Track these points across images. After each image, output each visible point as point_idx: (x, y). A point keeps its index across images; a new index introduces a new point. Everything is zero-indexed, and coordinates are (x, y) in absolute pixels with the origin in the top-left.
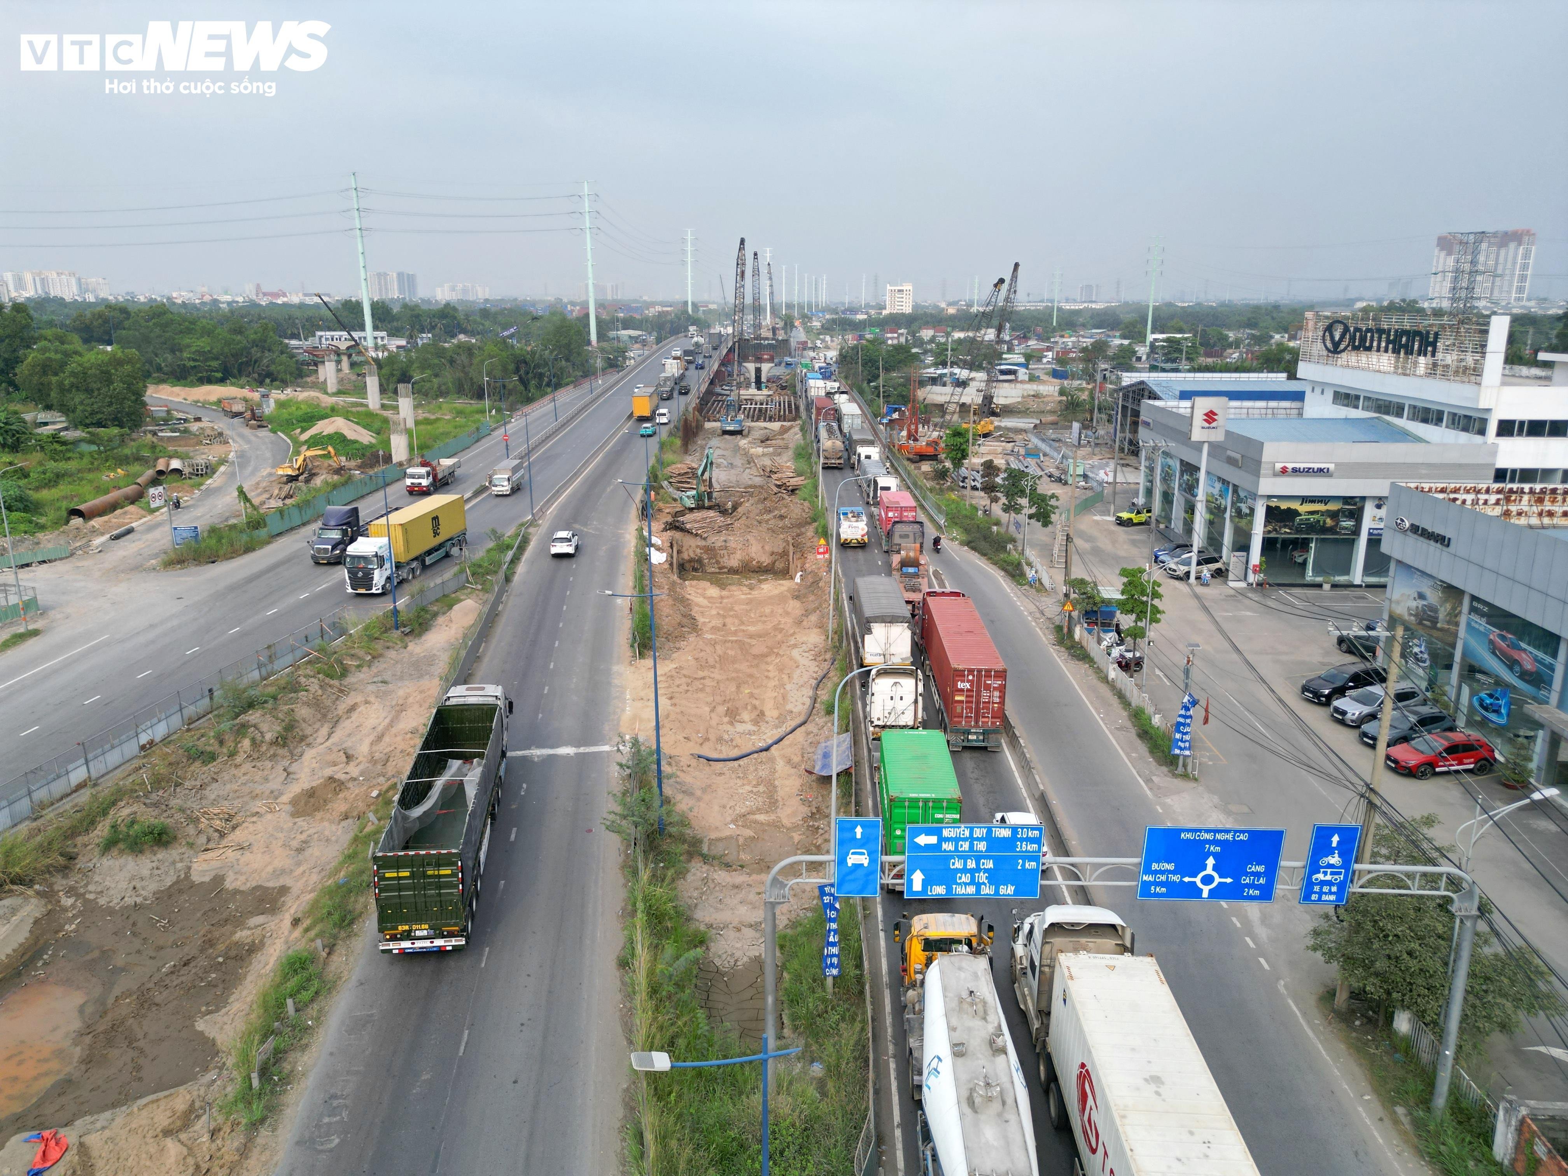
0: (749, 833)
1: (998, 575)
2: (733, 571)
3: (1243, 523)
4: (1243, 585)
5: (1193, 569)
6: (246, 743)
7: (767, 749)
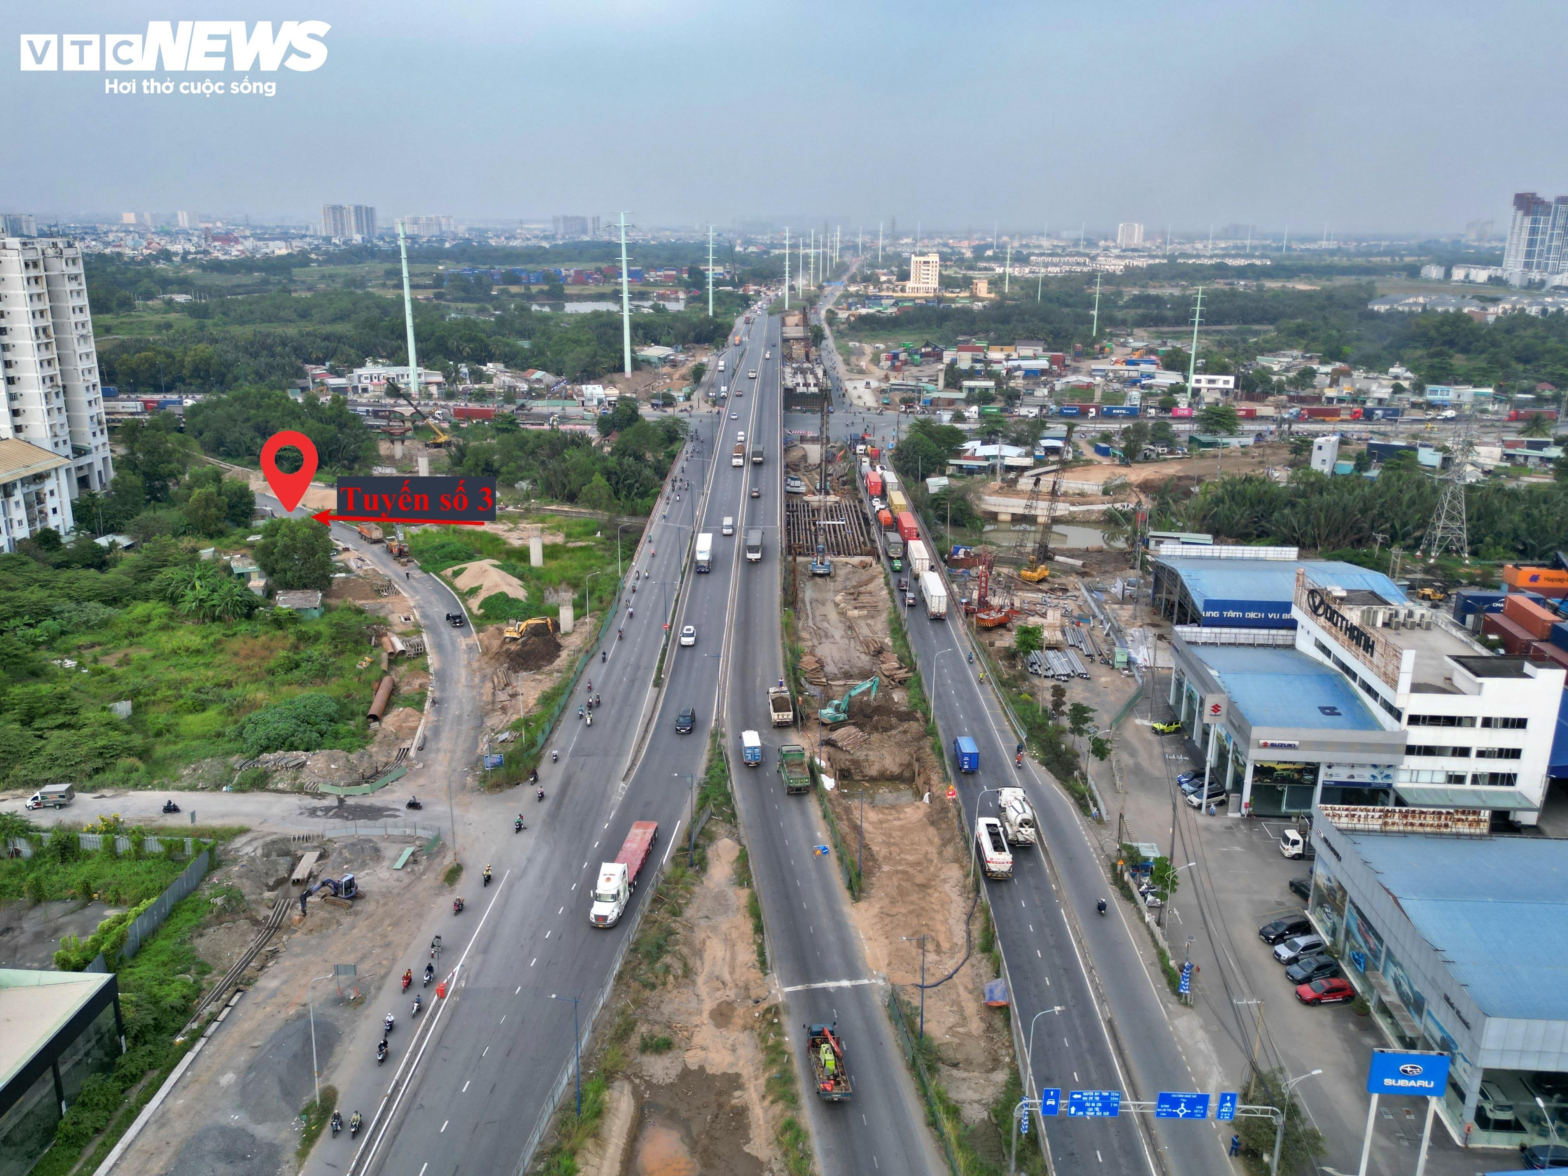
0: (956, 1040)
1: (1068, 801)
2: (873, 780)
3: (1240, 769)
4: (1238, 815)
5: (1204, 801)
6: (671, 977)
7: (951, 977)
